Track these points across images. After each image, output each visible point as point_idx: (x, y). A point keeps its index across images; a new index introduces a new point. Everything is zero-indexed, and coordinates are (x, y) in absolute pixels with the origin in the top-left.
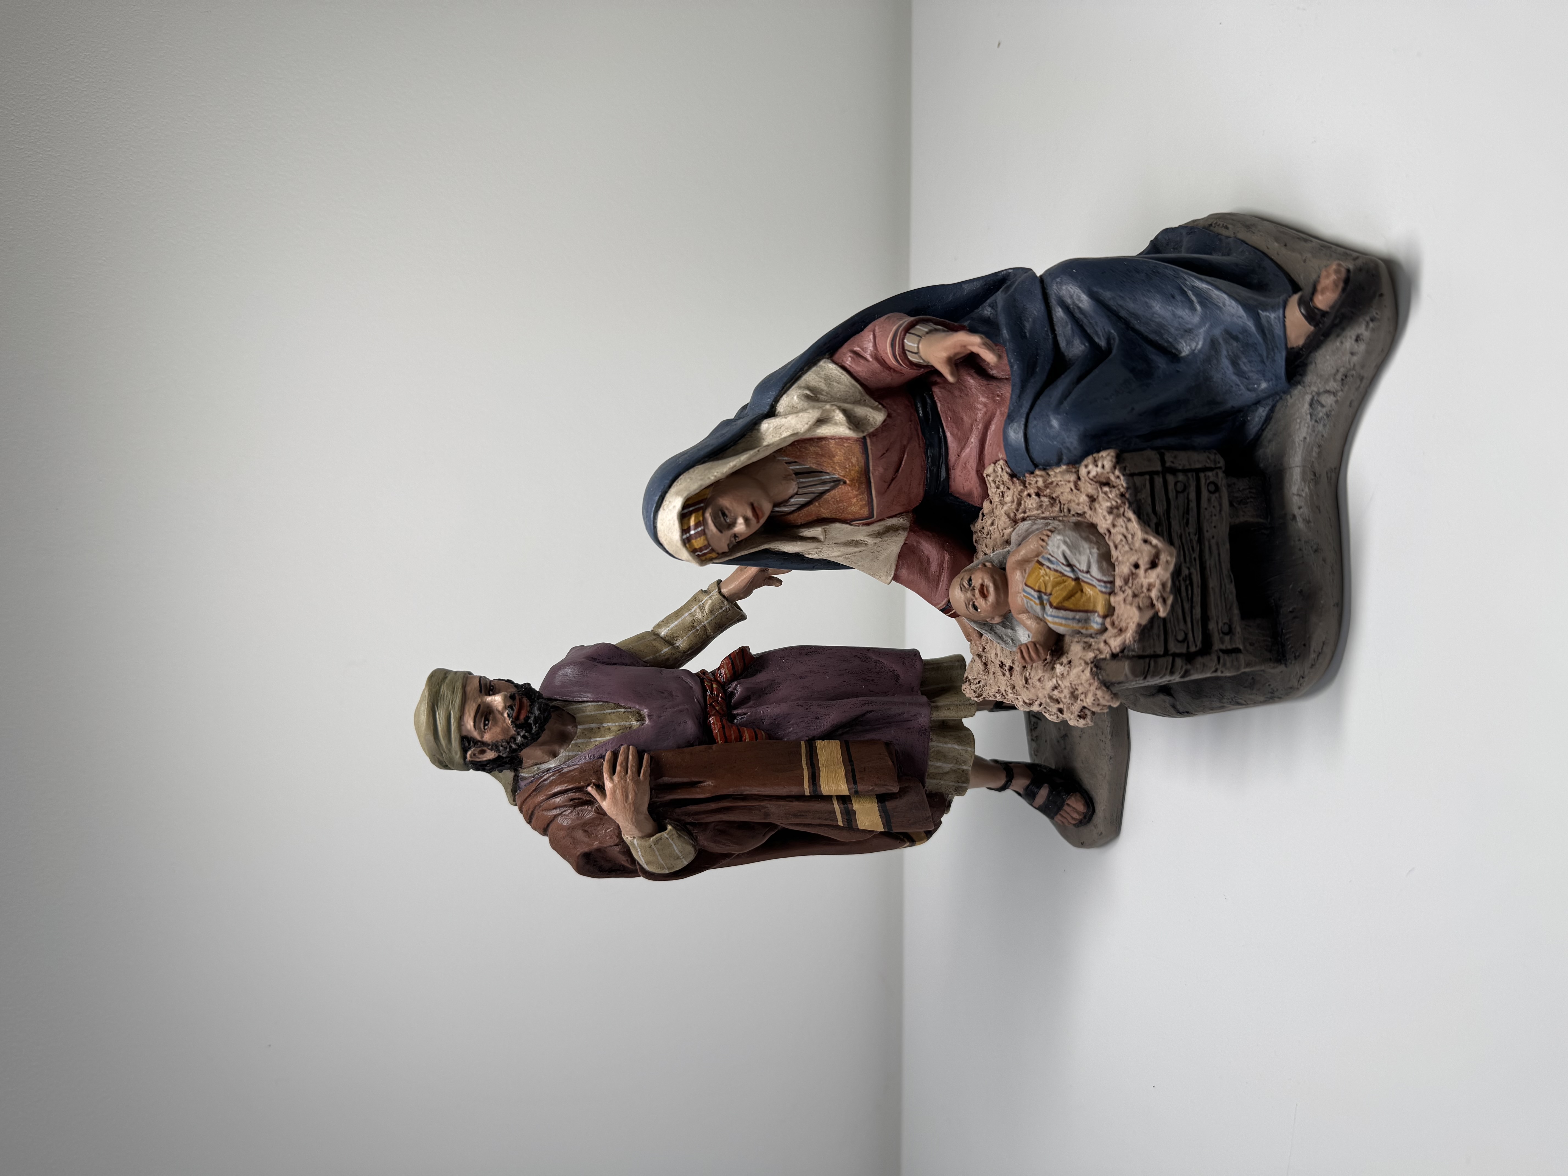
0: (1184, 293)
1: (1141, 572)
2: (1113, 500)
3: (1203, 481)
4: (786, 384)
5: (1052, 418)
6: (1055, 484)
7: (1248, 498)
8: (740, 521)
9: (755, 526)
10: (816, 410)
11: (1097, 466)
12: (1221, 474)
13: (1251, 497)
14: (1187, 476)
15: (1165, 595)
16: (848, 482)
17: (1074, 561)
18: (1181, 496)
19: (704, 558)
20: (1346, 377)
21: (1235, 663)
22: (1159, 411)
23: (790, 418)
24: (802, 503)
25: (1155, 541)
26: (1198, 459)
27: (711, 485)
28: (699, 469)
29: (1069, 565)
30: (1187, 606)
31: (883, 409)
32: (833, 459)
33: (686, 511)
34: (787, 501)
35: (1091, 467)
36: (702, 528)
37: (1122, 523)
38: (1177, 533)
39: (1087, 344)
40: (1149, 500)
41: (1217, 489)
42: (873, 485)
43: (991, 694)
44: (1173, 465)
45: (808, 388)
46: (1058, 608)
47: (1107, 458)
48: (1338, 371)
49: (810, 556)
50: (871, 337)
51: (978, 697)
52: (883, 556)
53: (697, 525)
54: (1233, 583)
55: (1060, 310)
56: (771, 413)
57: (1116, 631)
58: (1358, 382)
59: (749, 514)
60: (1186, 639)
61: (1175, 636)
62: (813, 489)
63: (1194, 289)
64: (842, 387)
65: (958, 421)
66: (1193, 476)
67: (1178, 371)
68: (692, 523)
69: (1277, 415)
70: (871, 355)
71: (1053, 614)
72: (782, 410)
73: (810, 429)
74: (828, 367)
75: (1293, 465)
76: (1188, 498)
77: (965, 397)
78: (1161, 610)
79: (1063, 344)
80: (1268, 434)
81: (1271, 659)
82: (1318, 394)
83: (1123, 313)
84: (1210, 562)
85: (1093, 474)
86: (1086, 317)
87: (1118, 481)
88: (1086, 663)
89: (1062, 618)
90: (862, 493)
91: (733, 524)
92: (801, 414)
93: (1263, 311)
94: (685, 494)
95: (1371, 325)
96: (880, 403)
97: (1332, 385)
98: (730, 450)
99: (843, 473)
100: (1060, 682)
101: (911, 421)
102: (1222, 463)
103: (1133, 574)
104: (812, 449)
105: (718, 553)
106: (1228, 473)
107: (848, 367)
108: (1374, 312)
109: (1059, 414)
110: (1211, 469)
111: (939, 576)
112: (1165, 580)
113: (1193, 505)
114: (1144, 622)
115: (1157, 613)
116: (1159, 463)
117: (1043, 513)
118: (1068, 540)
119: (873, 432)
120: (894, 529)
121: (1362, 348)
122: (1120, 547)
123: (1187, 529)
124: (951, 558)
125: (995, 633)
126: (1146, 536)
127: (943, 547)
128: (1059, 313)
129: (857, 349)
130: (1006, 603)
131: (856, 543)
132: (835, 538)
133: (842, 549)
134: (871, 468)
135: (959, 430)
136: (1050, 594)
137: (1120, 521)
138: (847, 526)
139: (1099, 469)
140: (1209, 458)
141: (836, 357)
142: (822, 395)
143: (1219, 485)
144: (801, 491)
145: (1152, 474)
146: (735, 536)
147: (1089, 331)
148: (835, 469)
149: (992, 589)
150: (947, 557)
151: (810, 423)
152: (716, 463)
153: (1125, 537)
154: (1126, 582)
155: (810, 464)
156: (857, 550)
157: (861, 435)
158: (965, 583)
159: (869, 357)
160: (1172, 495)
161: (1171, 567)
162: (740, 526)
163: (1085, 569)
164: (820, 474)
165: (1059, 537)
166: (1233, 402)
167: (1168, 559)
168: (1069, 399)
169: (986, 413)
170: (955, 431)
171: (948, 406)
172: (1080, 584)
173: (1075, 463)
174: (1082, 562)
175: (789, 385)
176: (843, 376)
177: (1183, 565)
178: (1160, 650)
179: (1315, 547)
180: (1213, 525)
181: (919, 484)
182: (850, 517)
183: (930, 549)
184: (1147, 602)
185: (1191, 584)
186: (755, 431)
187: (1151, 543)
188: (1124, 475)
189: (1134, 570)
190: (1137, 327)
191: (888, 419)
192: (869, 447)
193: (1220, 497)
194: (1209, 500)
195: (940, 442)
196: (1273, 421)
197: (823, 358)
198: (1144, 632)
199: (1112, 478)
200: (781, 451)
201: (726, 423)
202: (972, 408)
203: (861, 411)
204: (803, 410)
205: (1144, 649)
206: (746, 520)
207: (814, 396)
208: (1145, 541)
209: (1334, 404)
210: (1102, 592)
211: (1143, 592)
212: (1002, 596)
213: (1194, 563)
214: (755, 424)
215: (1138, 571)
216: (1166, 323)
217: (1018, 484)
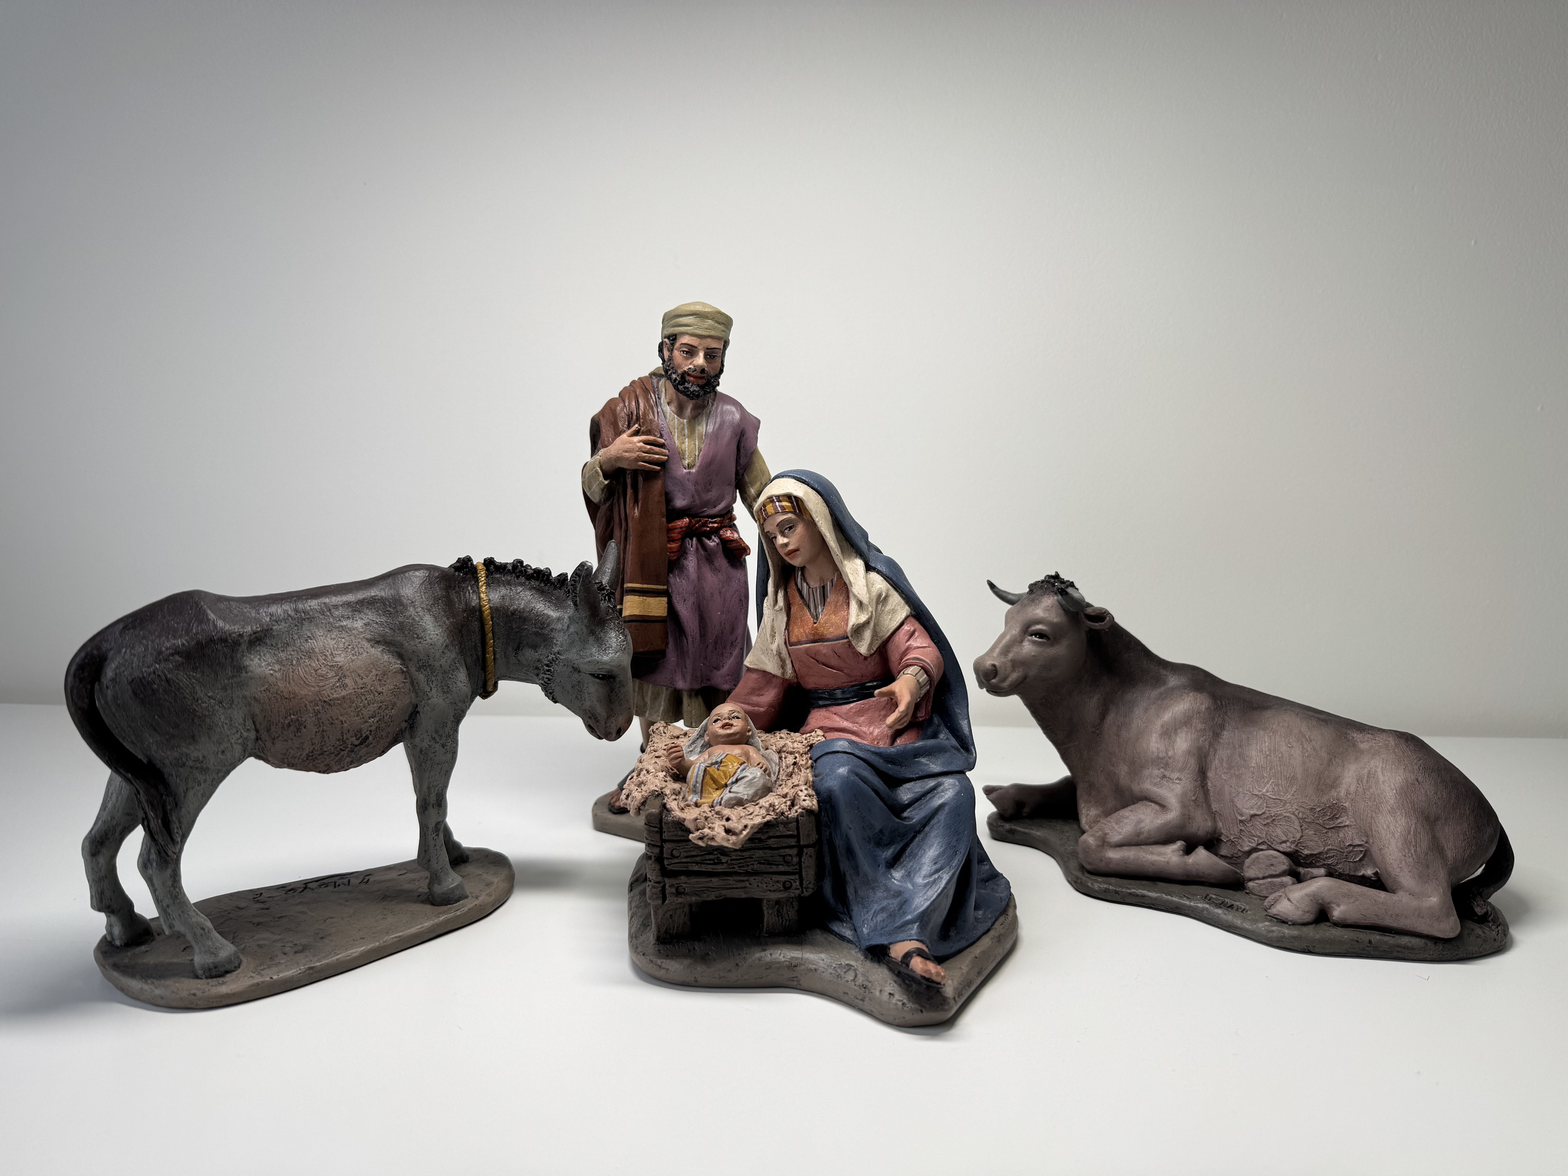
0: (937, 871)
1: (724, 822)
2: (780, 807)
3: (792, 877)
4: (891, 579)
5: (847, 768)
6: (800, 773)
7: (782, 918)
8: (786, 540)
9: (782, 552)
10: (868, 600)
11: (806, 796)
12: (797, 892)
13: (783, 921)
14: (797, 864)
15: (705, 839)
16: (815, 625)
17: (739, 783)
18: (781, 859)
19: (760, 514)
20: (865, 988)
21: (655, 896)
22: (850, 852)
23: (864, 581)
24: (803, 592)
25: (745, 833)
26: (809, 874)
27: (813, 520)
28: (826, 511)
29: (737, 781)
30: (698, 859)
31: (869, 653)
32: (833, 614)
33: (793, 499)
34: (805, 581)
35: (806, 792)
36: (780, 511)
37: (761, 813)
38: (753, 855)
39: (906, 802)
40: (778, 834)
41: (786, 889)
42: (813, 644)
43: (653, 739)
44: (804, 854)
45: (887, 597)
46: (705, 770)
47: (811, 803)
48: (870, 982)
49: (765, 601)
50: (925, 645)
51: (653, 730)
52: (764, 658)
53: (782, 507)
54: (715, 899)
55: (933, 784)
56: (869, 568)
57: (682, 806)
58: (860, 997)
59: (791, 547)
60: (673, 857)
61: (676, 849)
62: (812, 600)
63: (940, 878)
64: (887, 622)
65: (860, 712)
66: (796, 869)
67: (879, 866)
68: (784, 504)
69: (845, 944)
70: (910, 645)
71: (701, 767)
72: (871, 576)
73: (855, 596)
74: (903, 611)
75: (803, 951)
76: (779, 865)
77: (879, 718)
78: (694, 835)
79: (908, 785)
80: (831, 938)
81: (659, 932)
82: (855, 970)
83: (927, 829)
84: (731, 880)
85: (800, 793)
86: (926, 802)
87: (794, 812)
88: (662, 788)
89: (698, 773)
90: (807, 637)
91: (783, 535)
92: (865, 588)
93: (917, 926)
94: (804, 498)
95: (900, 1003)
96: (876, 651)
97: (860, 980)
98: (842, 536)
99: (822, 621)
100: (651, 774)
101: (862, 676)
102: (806, 894)
103: (722, 818)
104: (841, 598)
105: (763, 524)
106: (800, 898)
107: (903, 627)
108: (909, 1005)
109: (848, 772)
110: (801, 884)
111: (749, 704)
112: (716, 839)
113: (774, 869)
114: (686, 823)
115: (692, 833)
116: (806, 843)
117: (783, 770)
118: (756, 780)
119: (852, 645)
120: (783, 666)
121: (885, 996)
122: (744, 810)
123: (756, 863)
124: (761, 712)
125: (698, 739)
126: (749, 827)
127: (771, 706)
128: (931, 783)
129: (917, 634)
130: (718, 744)
131: (773, 636)
132: (777, 618)
133: (769, 624)
134: (825, 643)
135: (854, 713)
136: (718, 770)
137: (763, 811)
138: (785, 627)
139: (803, 797)
140: (810, 883)
141: (912, 620)
142: (882, 607)
143: (789, 891)
144: (811, 590)
145: (798, 837)
146: (775, 537)
147: (916, 804)
148: (825, 616)
149: (729, 731)
150: (762, 709)
151: (858, 595)
152: (831, 523)
153: (751, 814)
154: (718, 813)
155: (831, 597)
156: (768, 636)
157: (849, 635)
158: (735, 714)
159: (909, 643)
160: (783, 852)
161: (725, 844)
162: (781, 540)
163: (732, 790)
164: (822, 605)
165: (759, 774)
166: (856, 909)
167: (731, 842)
168: (860, 780)
169: (865, 733)
170: (854, 711)
171: (872, 705)
172: (723, 788)
173: (814, 786)
174: (738, 788)
175: (891, 582)
176: (895, 623)
177: (729, 858)
178: (665, 836)
179: (740, 964)
180: (760, 884)
181: (815, 684)
182: (791, 628)
183: (769, 696)
184: (700, 826)
185: (715, 864)
186: (855, 555)
187: (744, 830)
188: (798, 815)
189: (724, 818)
190: (917, 839)
191: (863, 657)
192: (840, 641)
193: (780, 891)
194: (778, 882)
195: (846, 699)
196: (841, 942)
197: (911, 609)
198: (680, 824)
199: (796, 808)
200: (840, 576)
201: (865, 535)
202: (871, 723)
203: (867, 635)
204: (869, 591)
205: (667, 823)
206: (786, 545)
207: (881, 600)
208: (746, 827)
209: (845, 979)
210: (714, 800)
211: (708, 824)
212: (723, 740)
213: (731, 867)
214: (861, 555)
215: (724, 820)
216: (916, 859)
217: (804, 750)
